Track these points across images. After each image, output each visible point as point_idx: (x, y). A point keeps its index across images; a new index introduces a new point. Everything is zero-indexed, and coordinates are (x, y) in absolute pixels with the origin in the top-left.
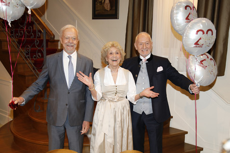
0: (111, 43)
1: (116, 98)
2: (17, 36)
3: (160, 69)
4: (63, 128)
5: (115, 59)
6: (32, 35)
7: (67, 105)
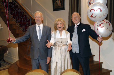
3: (84, 30)
7: (39, 49)
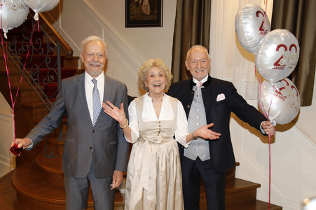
0: (152, 61)
1: (160, 138)
2: (21, 52)
3: (221, 97)
4: (86, 181)
5: (157, 84)
6: (41, 50)
7: (91, 148)
